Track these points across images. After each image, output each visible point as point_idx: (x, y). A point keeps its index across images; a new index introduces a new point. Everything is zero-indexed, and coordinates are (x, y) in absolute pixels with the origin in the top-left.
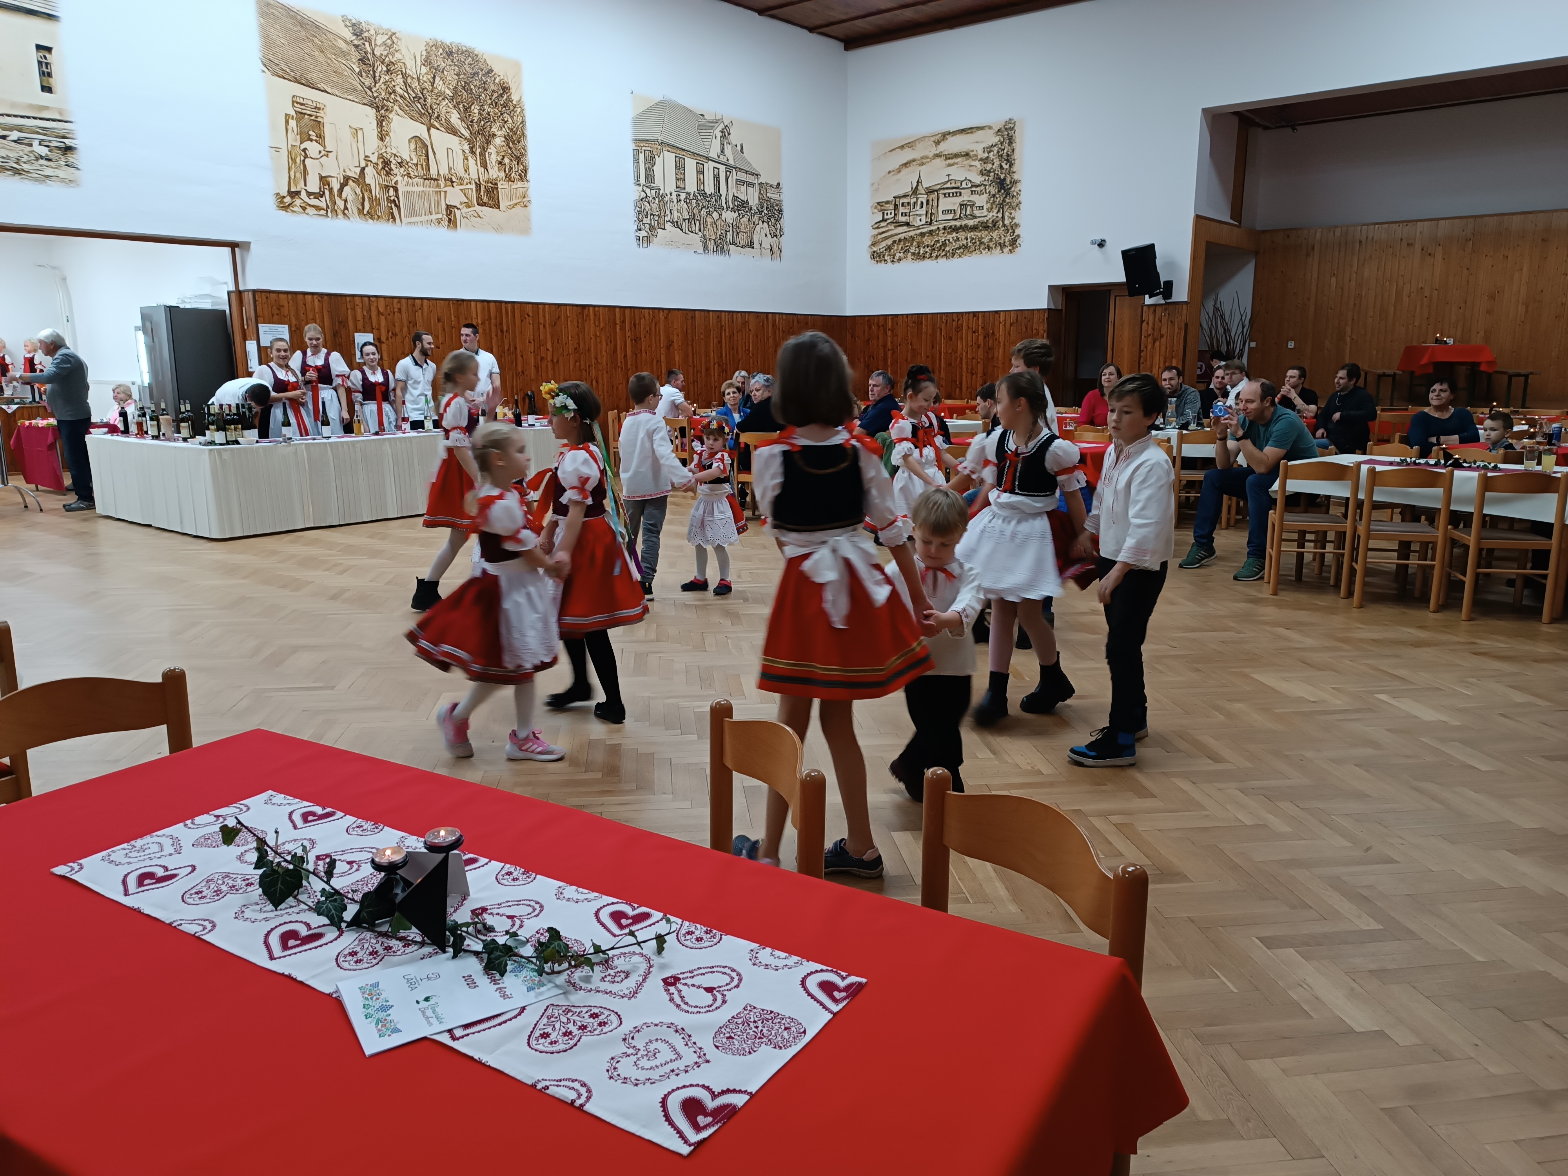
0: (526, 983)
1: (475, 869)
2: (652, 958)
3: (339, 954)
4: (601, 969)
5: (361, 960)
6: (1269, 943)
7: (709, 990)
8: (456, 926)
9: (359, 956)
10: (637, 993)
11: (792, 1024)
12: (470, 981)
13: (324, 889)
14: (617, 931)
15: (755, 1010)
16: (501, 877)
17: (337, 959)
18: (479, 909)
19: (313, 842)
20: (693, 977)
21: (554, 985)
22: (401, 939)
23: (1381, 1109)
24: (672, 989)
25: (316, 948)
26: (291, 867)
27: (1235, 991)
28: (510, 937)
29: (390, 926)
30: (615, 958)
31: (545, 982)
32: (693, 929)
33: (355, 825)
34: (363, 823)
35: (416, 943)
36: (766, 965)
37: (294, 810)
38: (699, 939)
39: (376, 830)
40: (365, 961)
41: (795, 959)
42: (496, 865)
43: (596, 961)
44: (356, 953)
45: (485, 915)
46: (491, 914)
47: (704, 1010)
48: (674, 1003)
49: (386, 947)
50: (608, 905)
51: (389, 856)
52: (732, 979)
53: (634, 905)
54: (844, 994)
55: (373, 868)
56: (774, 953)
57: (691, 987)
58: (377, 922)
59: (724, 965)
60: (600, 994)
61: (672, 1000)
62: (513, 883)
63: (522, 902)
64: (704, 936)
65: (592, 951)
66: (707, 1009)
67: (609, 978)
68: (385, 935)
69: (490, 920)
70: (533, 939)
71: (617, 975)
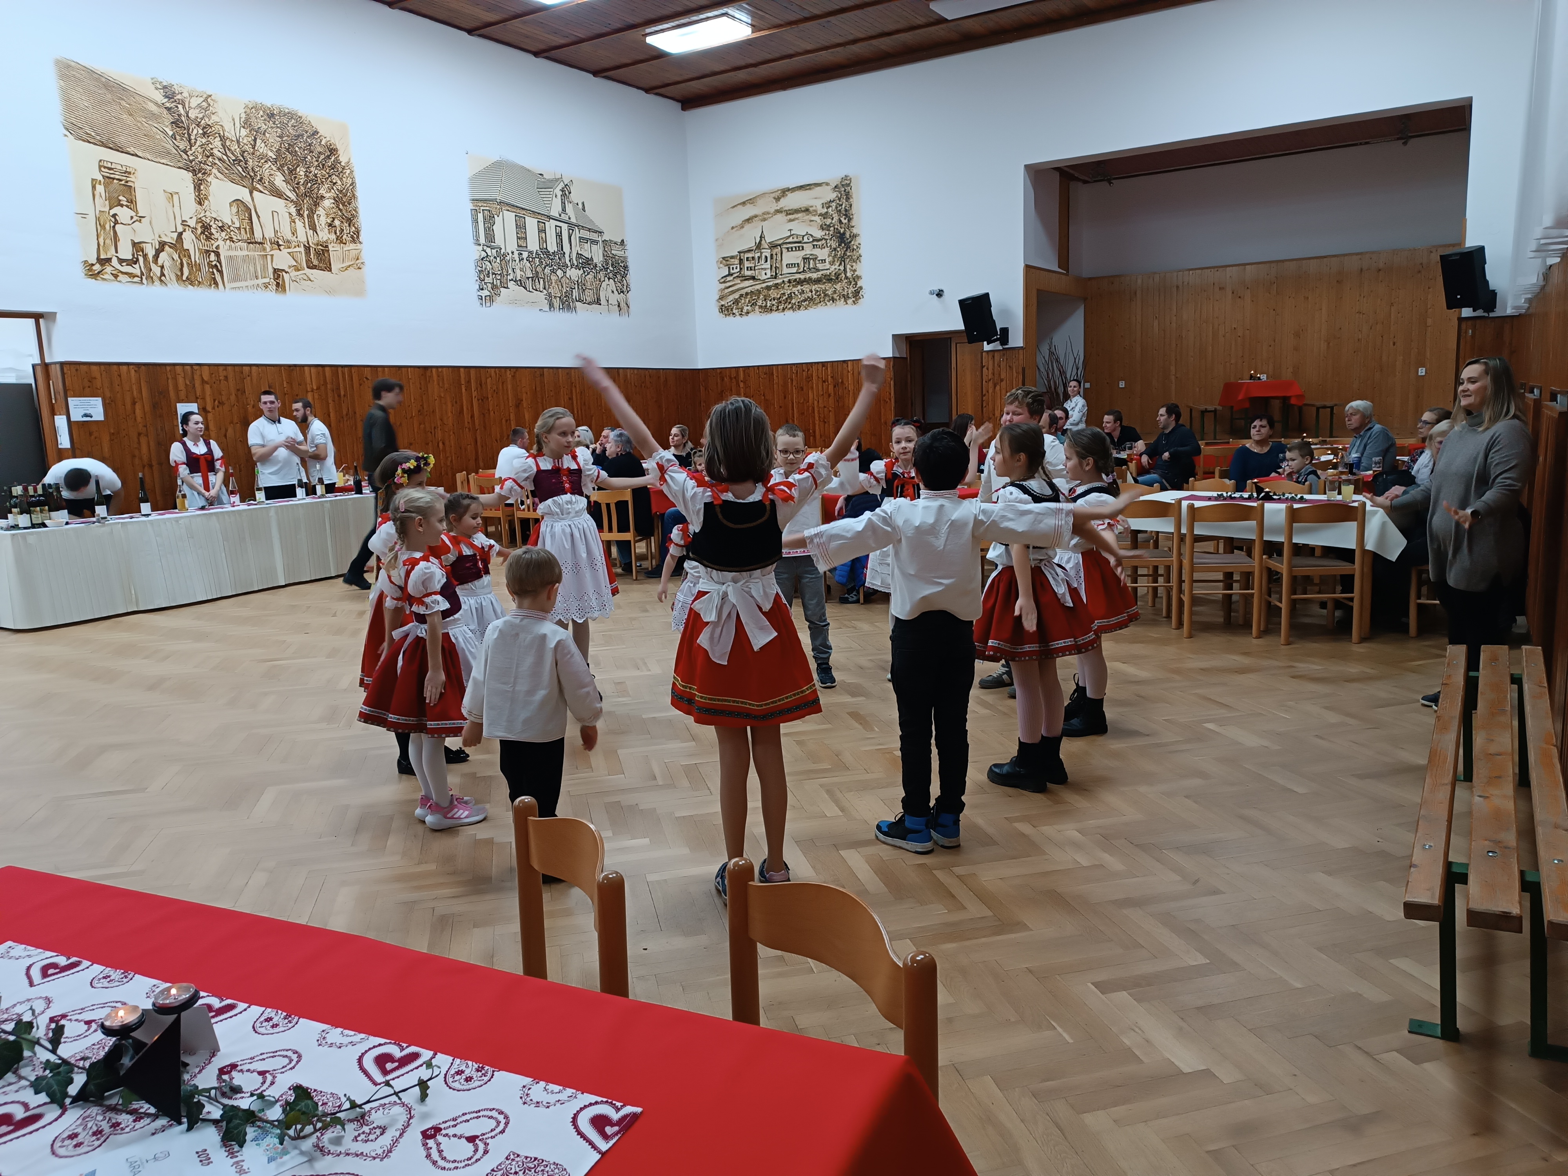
0: (268, 1153)
1: (231, 1017)
2: (413, 1108)
3: (56, 1138)
4: (355, 1126)
5: (81, 1144)
6: (1103, 987)
7: (471, 1139)
8: (196, 1090)
9: (80, 1139)
10: (391, 1152)
11: (557, 1171)
12: (204, 1157)
13: (48, 1061)
14: (379, 1077)
15: (518, 1159)
16: (259, 1025)
17: (52, 1145)
18: (228, 1066)
19: (48, 1001)
20: (455, 1126)
21: (297, 1152)
22: (131, 1113)
23: (1207, 1152)
24: (431, 1143)
25: (31, 1133)
26: (12, 1038)
27: (1071, 1041)
28: (258, 1098)
29: (122, 1097)
30: (373, 1111)
31: (290, 1150)
32: (463, 1068)
33: (101, 976)
34: (112, 973)
35: (148, 1115)
36: (538, 1103)
37: (34, 963)
38: (469, 1079)
39: (125, 980)
40: (85, 1144)
41: (570, 1091)
42: (256, 1010)
43: (352, 1117)
44: (75, 1135)
45: (234, 1074)
46: (241, 1071)
47: (463, 1164)
48: (430, 1160)
49: (114, 1124)
50: (374, 1047)
51: (124, 1017)
52: (498, 1123)
53: (403, 1044)
54: (616, 1128)
55: (103, 1033)
56: (547, 1087)
57: (452, 1138)
58: (106, 1094)
59: (492, 1107)
60: (350, 1157)
61: (428, 1156)
62: (272, 1031)
63: (278, 1053)
64: (475, 1075)
65: (347, 1105)
66: (466, 1162)
67: (363, 1137)
68: (114, 1109)
69: (238, 1079)
70: (284, 1097)
71: (372, 1132)
